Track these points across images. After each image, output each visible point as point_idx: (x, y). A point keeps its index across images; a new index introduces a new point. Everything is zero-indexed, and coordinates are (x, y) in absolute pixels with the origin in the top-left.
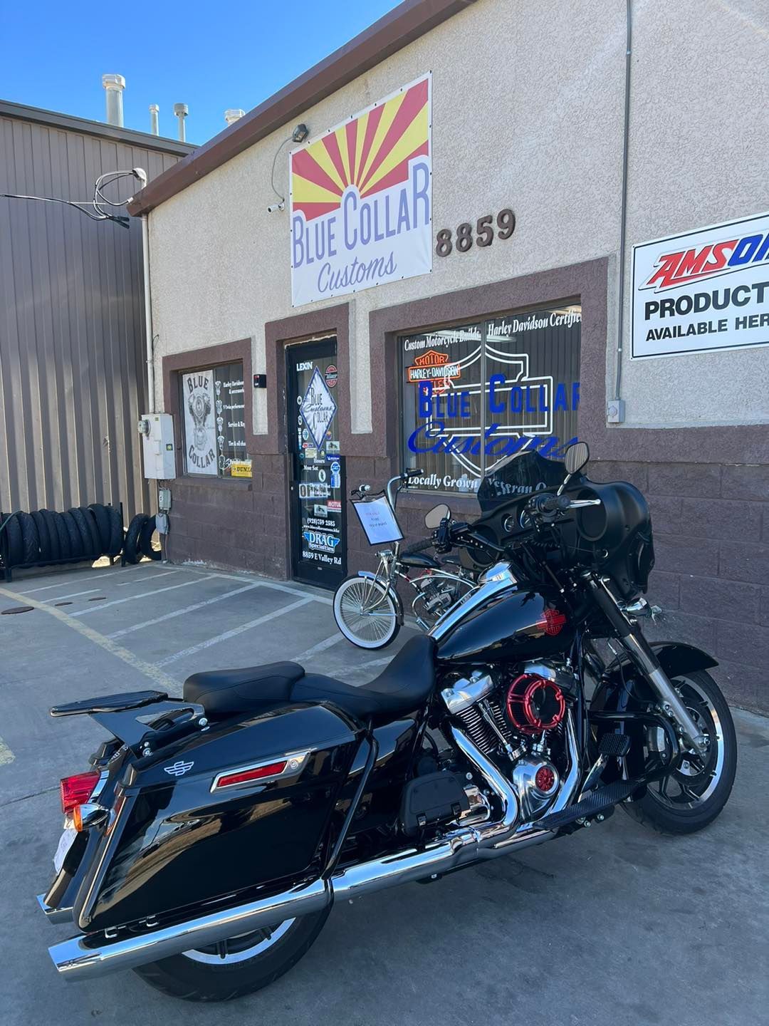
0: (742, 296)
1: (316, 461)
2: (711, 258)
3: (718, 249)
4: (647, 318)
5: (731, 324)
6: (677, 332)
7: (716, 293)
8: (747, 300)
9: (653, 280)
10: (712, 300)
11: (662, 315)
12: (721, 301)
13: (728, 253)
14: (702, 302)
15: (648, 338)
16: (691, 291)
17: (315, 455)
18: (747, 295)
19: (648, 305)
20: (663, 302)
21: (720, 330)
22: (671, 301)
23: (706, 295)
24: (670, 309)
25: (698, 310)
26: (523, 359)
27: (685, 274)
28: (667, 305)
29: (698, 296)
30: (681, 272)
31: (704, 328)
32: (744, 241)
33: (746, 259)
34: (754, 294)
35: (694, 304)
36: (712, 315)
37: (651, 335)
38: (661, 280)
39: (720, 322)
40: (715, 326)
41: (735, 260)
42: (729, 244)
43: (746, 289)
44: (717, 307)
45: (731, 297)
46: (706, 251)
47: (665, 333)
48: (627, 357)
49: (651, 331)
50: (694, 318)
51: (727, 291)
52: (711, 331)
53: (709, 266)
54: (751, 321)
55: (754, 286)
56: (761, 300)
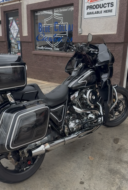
0: (105, 5)
1: (14, 43)
4: (87, 10)
5: (103, 12)
6: (93, 13)
7: (100, 4)
8: (106, 6)
9: (88, 1)
11: (90, 9)
12: (101, 7)
14: (98, 6)
15: (87, 14)
16: (96, 4)
17: (14, 41)
18: (106, 5)
19: (87, 6)
20: (90, 6)
21: (101, 13)
22: (92, 6)
23: (98, 5)
24: (91, 8)
25: (97, 8)
26: (62, 18)
28: (91, 7)
29: (97, 5)
31: (98, 12)
36: (99, 10)
37: (88, 14)
39: (101, 11)
40: (100, 12)
43: (106, 4)
44: (101, 8)
45: (103, 6)
47: (90, 13)
48: (83, 18)
49: (88, 13)
50: (96, 10)
51: (102, 4)
52: (99, 13)
54: (107, 11)
55: (108, 3)
56: (108, 7)
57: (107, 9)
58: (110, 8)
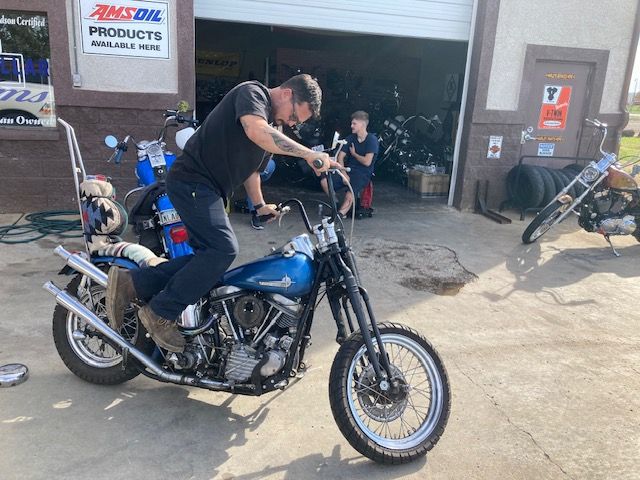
0: (141, 35)
2: (124, 13)
3: (128, 10)
4: (91, 34)
5: (137, 46)
6: (110, 45)
7: (128, 31)
8: (144, 37)
9: (92, 15)
10: (126, 33)
11: (100, 35)
12: (131, 35)
13: (133, 14)
14: (122, 33)
15: (92, 45)
16: (116, 26)
18: (144, 35)
19: (91, 28)
20: (100, 28)
21: (132, 48)
22: (104, 29)
23: (123, 30)
24: (104, 32)
25: (120, 36)
27: (111, 17)
28: (102, 30)
29: (119, 30)
30: (108, 15)
31: (123, 46)
32: (140, 10)
33: (142, 18)
34: (146, 35)
35: (117, 33)
36: (126, 40)
38: (97, 17)
39: (132, 44)
40: (129, 46)
41: (136, 17)
42: (134, 9)
43: (143, 32)
44: (130, 37)
45: (136, 34)
46: (121, 9)
47: (102, 44)
48: (80, 52)
49: (94, 41)
50: (119, 40)
51: (134, 31)
52: (128, 48)
53: (123, 16)
54: (147, 47)
55: (147, 32)
56: (150, 38)
57: (146, 41)
58: (153, 42)
